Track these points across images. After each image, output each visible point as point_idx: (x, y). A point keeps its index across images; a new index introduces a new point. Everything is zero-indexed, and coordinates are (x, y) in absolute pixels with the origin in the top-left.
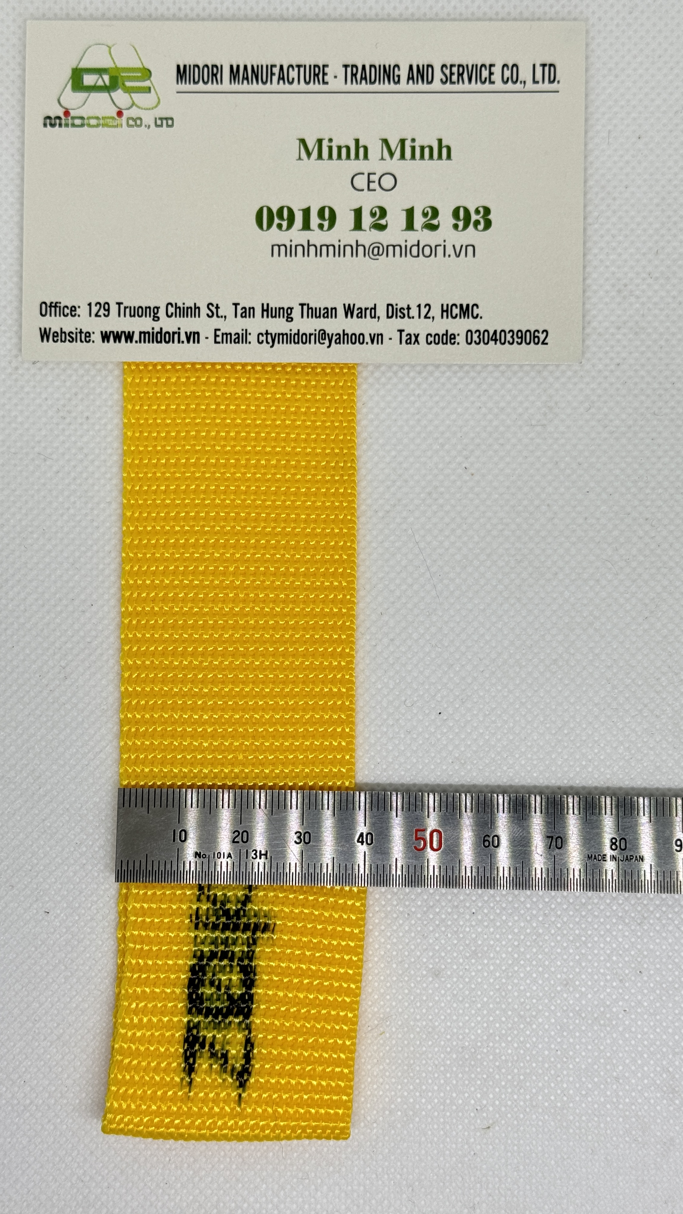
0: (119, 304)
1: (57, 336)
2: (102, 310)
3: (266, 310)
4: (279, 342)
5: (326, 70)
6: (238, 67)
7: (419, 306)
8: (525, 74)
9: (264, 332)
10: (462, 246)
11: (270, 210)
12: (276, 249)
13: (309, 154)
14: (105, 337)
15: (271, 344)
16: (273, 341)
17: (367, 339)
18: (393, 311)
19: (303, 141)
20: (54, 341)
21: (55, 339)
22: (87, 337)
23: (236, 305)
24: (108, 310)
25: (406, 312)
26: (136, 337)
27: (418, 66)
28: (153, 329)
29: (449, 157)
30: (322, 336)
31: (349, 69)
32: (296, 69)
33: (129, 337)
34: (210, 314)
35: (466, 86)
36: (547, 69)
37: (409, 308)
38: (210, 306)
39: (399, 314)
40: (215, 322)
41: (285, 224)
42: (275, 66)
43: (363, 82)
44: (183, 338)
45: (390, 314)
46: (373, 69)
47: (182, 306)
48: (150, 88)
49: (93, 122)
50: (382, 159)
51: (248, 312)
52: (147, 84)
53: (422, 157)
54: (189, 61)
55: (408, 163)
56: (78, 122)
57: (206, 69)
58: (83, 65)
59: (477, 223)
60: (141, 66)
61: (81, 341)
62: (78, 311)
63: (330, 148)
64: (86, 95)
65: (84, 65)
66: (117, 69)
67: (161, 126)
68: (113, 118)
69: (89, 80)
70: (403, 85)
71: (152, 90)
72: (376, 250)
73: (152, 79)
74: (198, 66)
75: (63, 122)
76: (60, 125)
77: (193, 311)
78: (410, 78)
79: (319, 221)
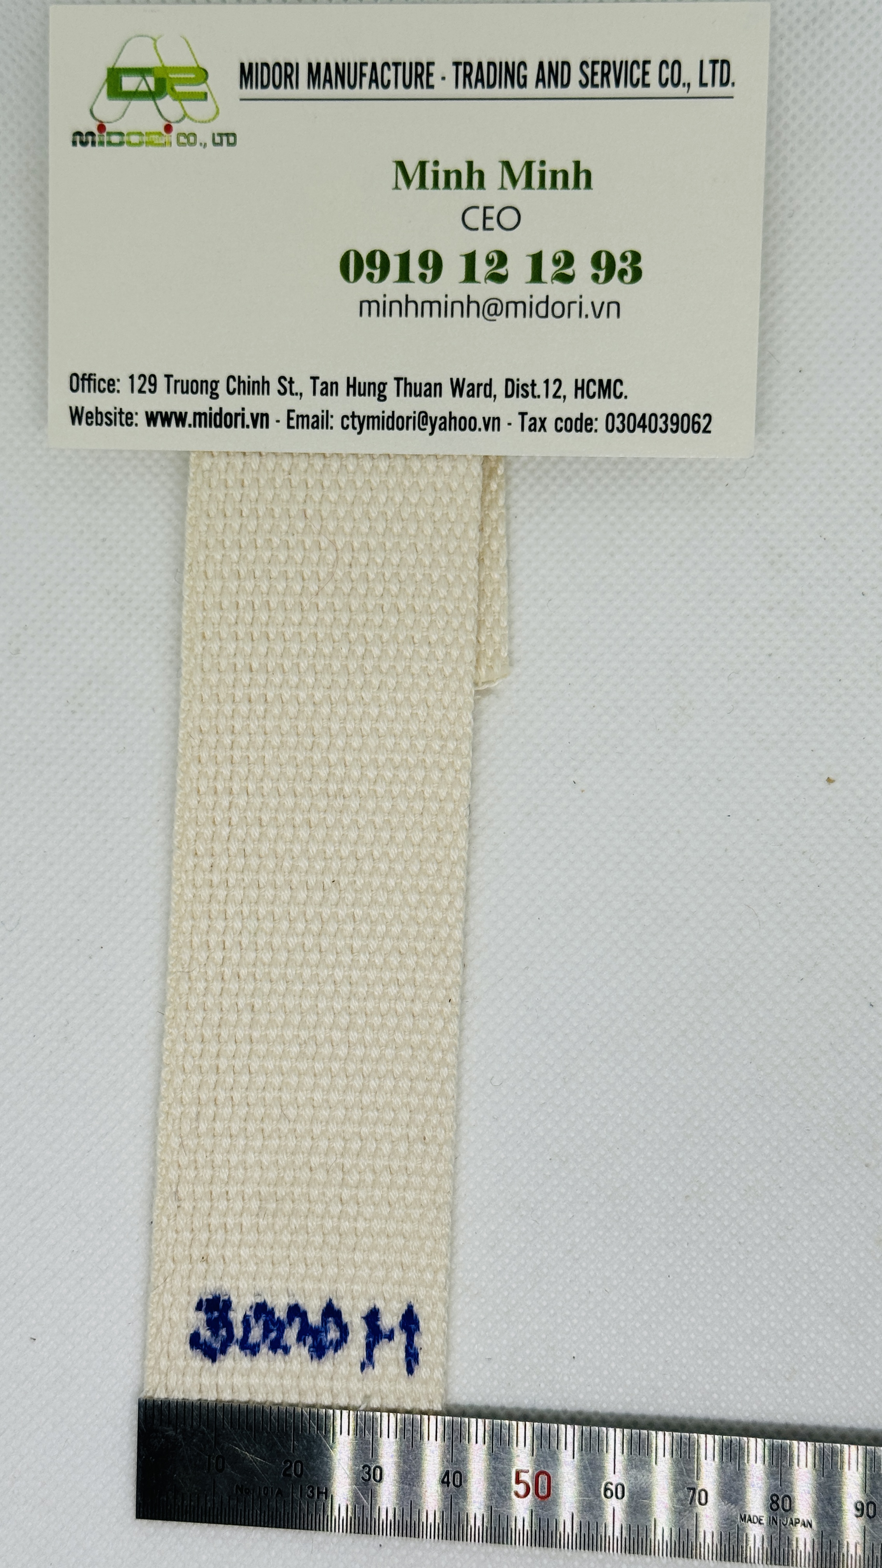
0: (168, 377)
1: (92, 417)
2: (147, 385)
3: (353, 387)
4: (368, 428)
5: (431, 68)
6: (318, 65)
7: (547, 382)
8: (690, 74)
9: (350, 414)
10: (603, 303)
11: (358, 255)
12: (366, 305)
13: (408, 182)
14: (151, 419)
15: (358, 429)
16: (361, 426)
17: (480, 424)
18: (514, 389)
19: (401, 164)
20: (87, 423)
21: (89, 421)
22: (128, 419)
23: (314, 379)
24: (155, 385)
25: (529, 389)
26: (190, 420)
27: (550, 63)
28: (211, 409)
29: (588, 185)
30: (423, 420)
31: (461, 68)
32: (393, 68)
33: (181, 419)
34: (282, 390)
35: (613, 91)
36: (718, 66)
37: (533, 384)
38: (282, 381)
39: (521, 392)
40: (289, 401)
41: (377, 273)
42: (366, 64)
43: (479, 85)
44: (248, 421)
45: (510, 392)
46: (492, 68)
47: (246, 380)
48: (206, 94)
49: (135, 139)
50: (502, 187)
51: (329, 389)
52: (202, 88)
53: (554, 185)
54: (255, 57)
55: (536, 193)
56: (115, 139)
57: (277, 69)
58: (119, 65)
59: (623, 272)
60: (195, 65)
61: (122, 424)
62: (118, 386)
63: (436, 173)
64: (125, 103)
65: (122, 64)
66: (164, 68)
67: (221, 144)
68: (160, 134)
69: (129, 83)
70: (531, 90)
71: (209, 96)
72: (493, 308)
73: (208, 81)
74: (267, 65)
75: (97, 139)
76: (93, 143)
77: (260, 386)
78: (540, 80)
79: (420, 270)
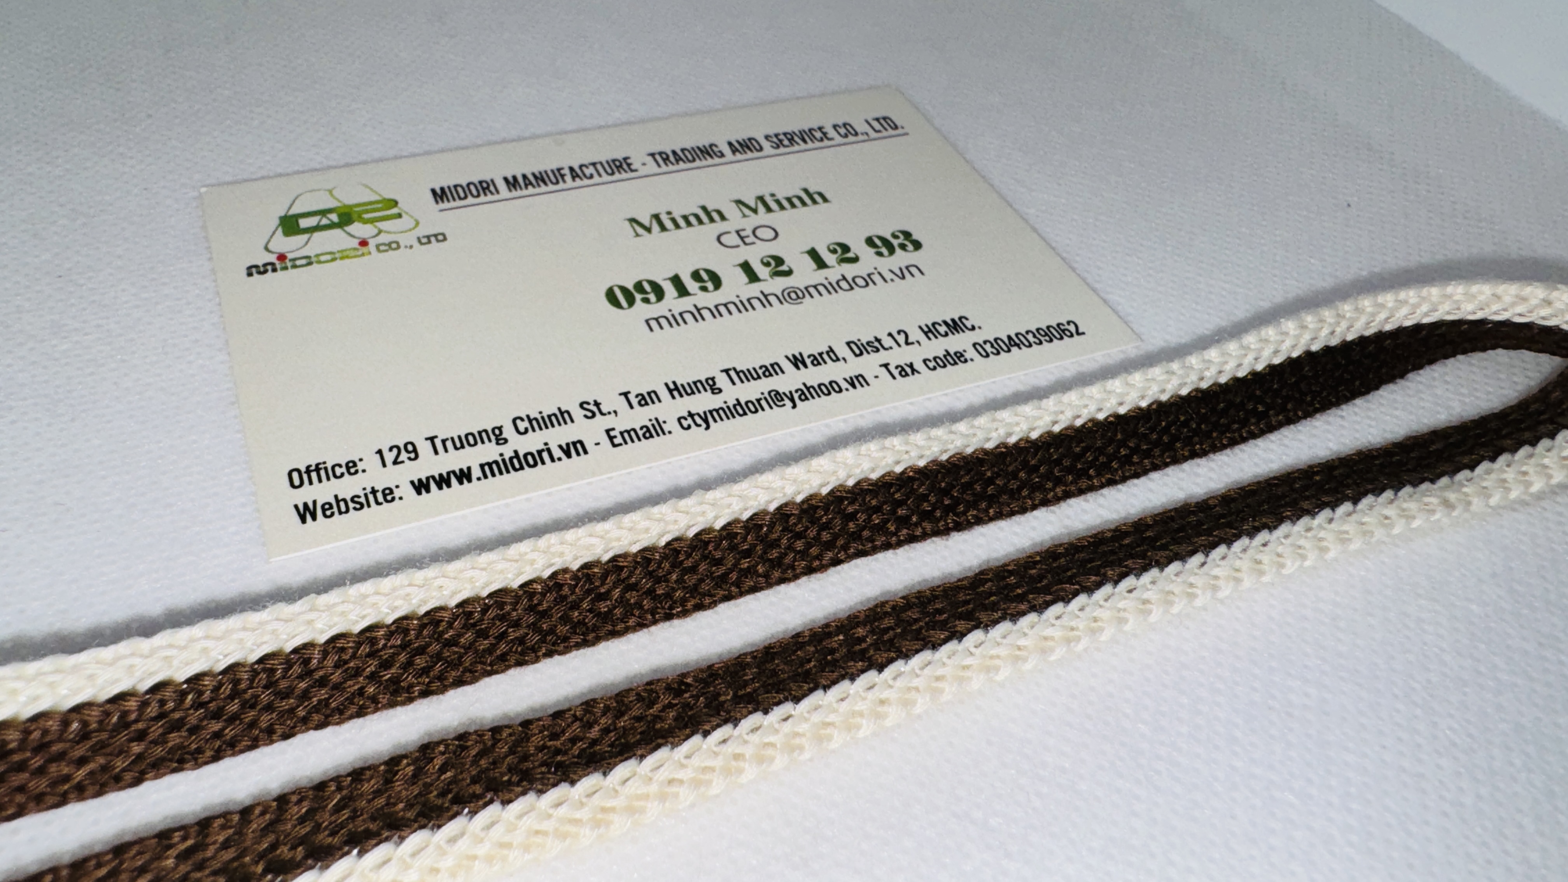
0: (432, 439)
1: (331, 507)
2: (404, 456)
3: (675, 390)
4: (715, 421)
5: (630, 160)
6: (515, 178)
7: (890, 335)
8: (862, 128)
9: (686, 414)
10: (901, 269)
11: (623, 288)
12: (653, 324)
13: (649, 230)
14: (421, 487)
15: (704, 425)
16: (706, 421)
17: (844, 385)
18: (859, 349)
19: (633, 221)
20: (325, 516)
21: (328, 513)
22: (388, 495)
23: (626, 394)
24: (415, 450)
25: (876, 344)
26: (476, 472)
27: (738, 141)
28: (501, 455)
29: (825, 201)
30: (776, 398)
31: (657, 156)
33: (464, 476)
34: (589, 414)
35: (804, 146)
36: (882, 121)
37: (878, 340)
38: (585, 406)
39: (869, 349)
40: (601, 423)
41: (652, 297)
42: (563, 168)
43: (680, 162)
44: (557, 453)
45: (858, 352)
46: (686, 152)
47: (539, 417)
48: (400, 214)
49: (323, 258)
50: (745, 216)
51: (648, 398)
52: (395, 211)
53: (793, 206)
54: (445, 182)
55: (780, 214)
56: (301, 262)
57: (471, 186)
58: (295, 210)
59: (903, 246)
60: (381, 199)
61: (378, 503)
62: (360, 466)
63: (673, 220)
64: (306, 237)
65: (297, 209)
66: (346, 206)
67: (429, 242)
68: (355, 249)
69: (307, 222)
70: (730, 157)
71: (404, 214)
72: (793, 296)
73: (399, 205)
74: (460, 186)
75: (278, 266)
76: (274, 270)
77: (560, 417)
78: (735, 151)
79: (698, 285)
